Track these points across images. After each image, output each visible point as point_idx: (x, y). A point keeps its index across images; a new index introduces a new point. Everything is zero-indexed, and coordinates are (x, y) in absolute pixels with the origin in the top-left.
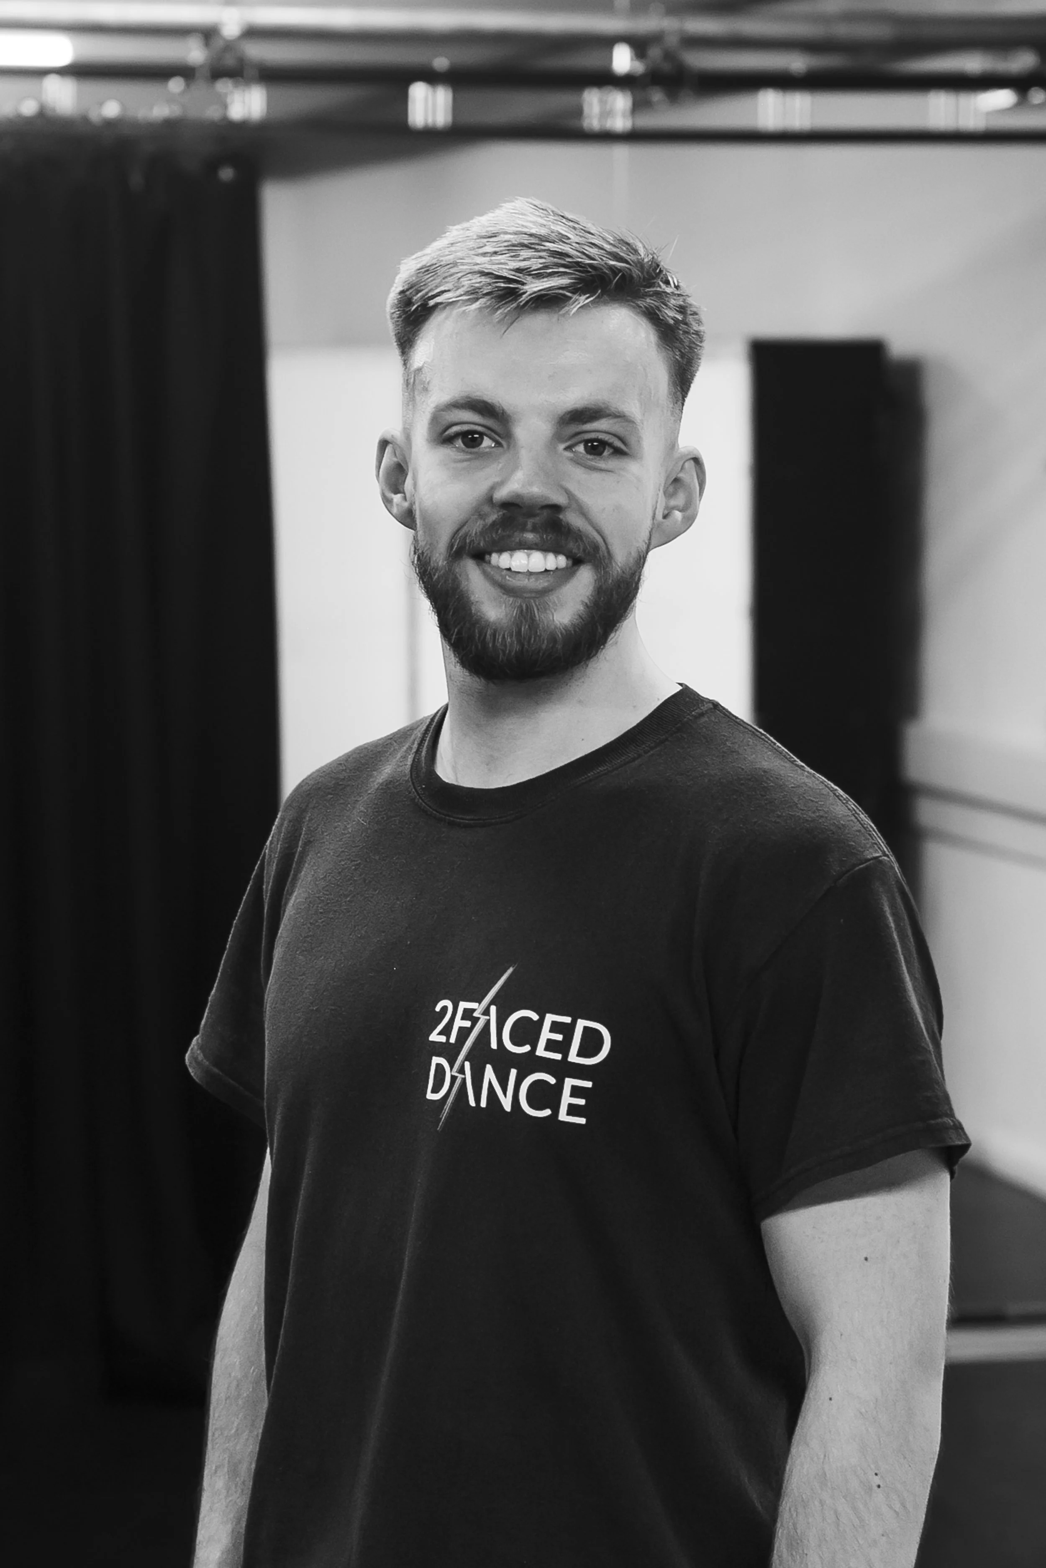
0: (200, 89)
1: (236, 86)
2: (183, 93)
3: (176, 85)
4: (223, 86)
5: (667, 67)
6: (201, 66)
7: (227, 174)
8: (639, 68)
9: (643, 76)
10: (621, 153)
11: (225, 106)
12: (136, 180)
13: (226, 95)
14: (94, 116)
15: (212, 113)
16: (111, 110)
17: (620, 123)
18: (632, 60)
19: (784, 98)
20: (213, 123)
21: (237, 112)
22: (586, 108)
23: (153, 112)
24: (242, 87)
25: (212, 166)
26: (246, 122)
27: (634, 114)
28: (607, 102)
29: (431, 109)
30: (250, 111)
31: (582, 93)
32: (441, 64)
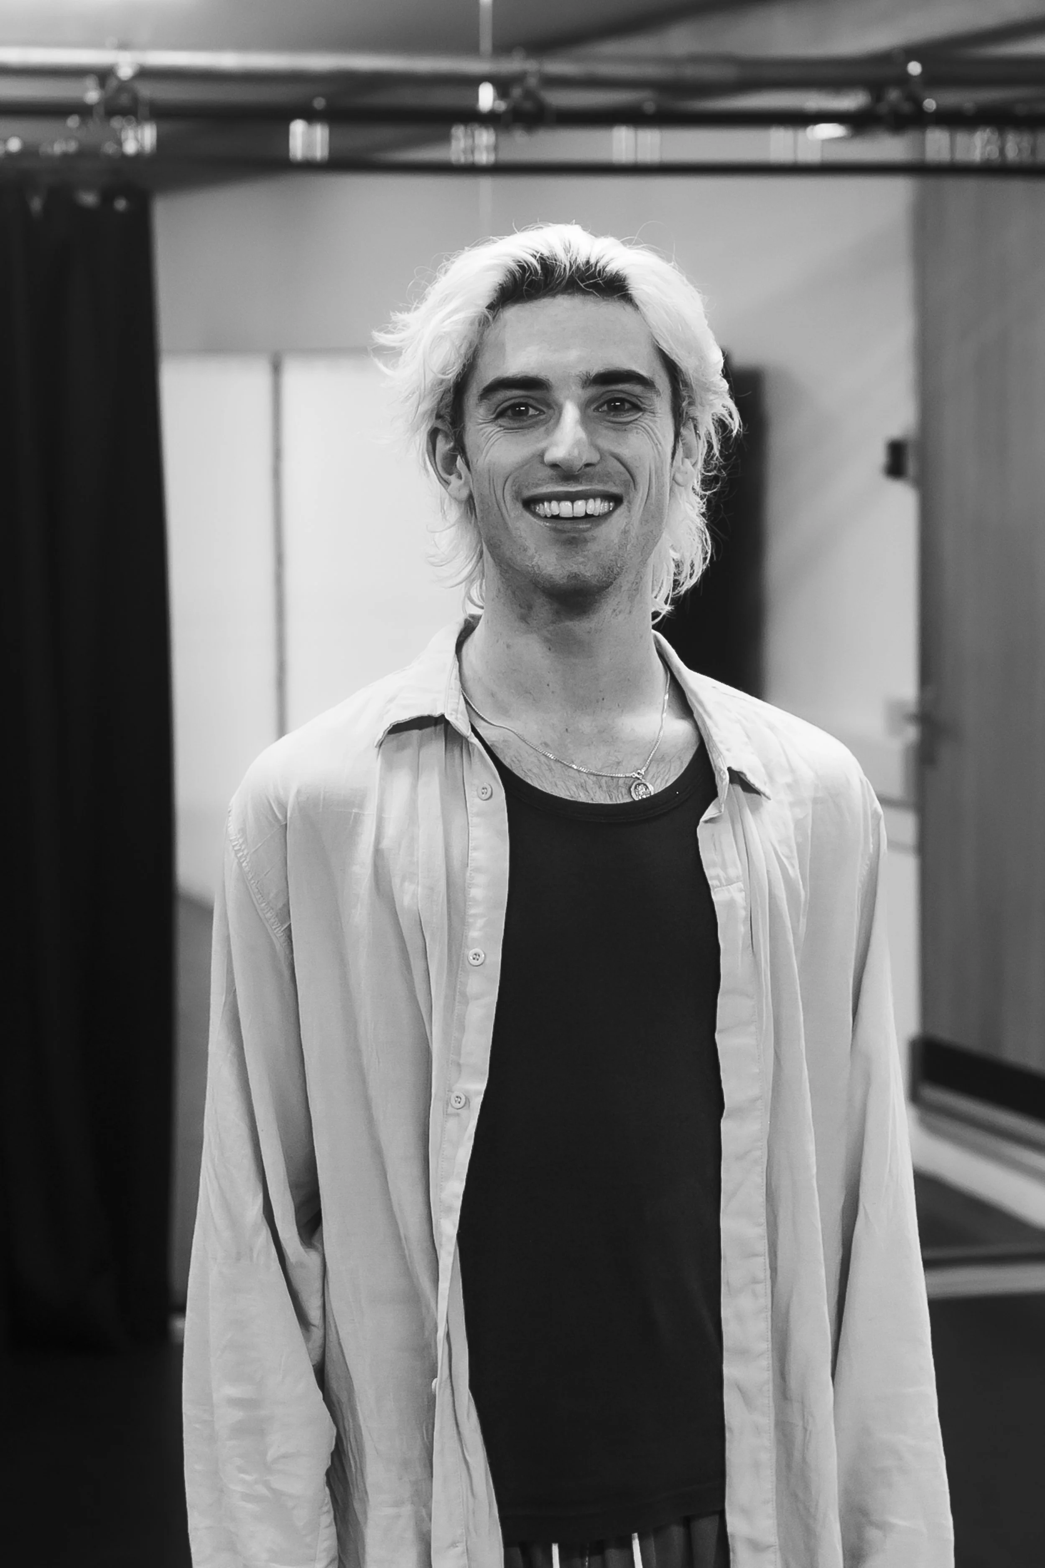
0: (95, 126)
1: (129, 123)
2: (79, 128)
3: (73, 122)
4: (116, 123)
5: (528, 105)
6: (98, 104)
7: (121, 204)
8: (502, 106)
9: (506, 113)
10: (486, 184)
11: (120, 143)
12: (36, 204)
13: (120, 130)
15: (109, 148)
16: (14, 145)
17: (484, 158)
18: (494, 100)
19: (636, 133)
20: (109, 157)
21: (130, 147)
22: (454, 143)
23: (53, 148)
24: (135, 124)
25: (107, 198)
26: (139, 157)
27: (496, 148)
28: (473, 137)
29: (309, 144)
30: (142, 146)
31: (450, 128)
32: (319, 103)
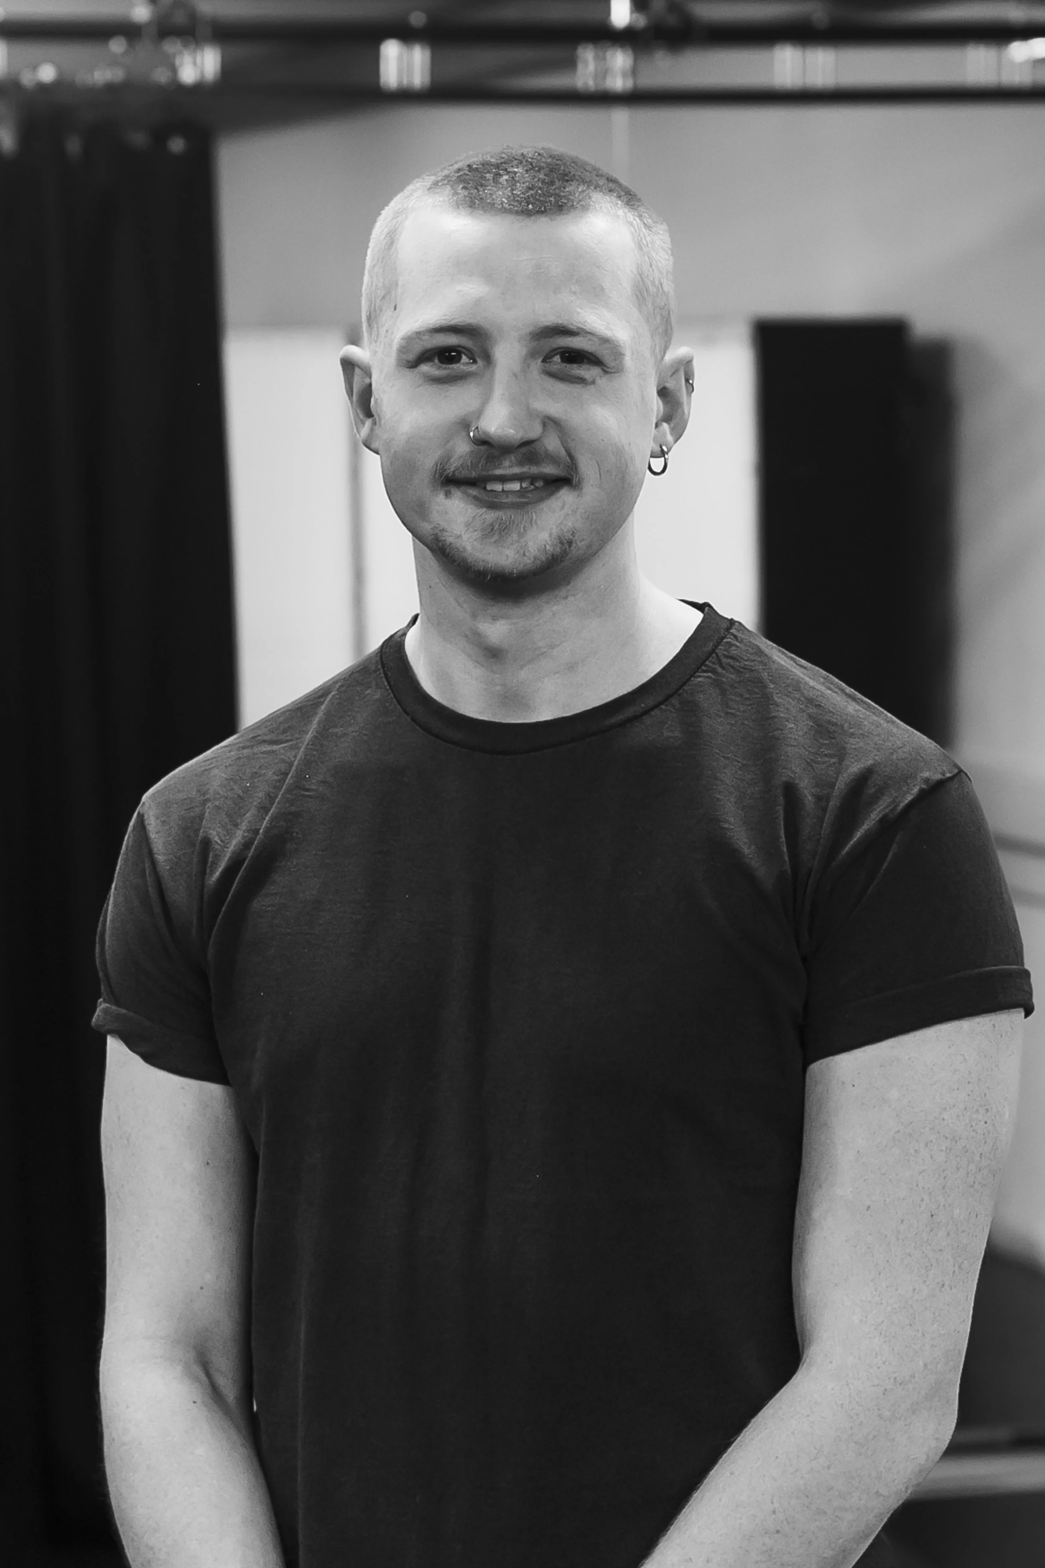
0: (144, 48)
1: (186, 45)
2: (126, 53)
3: (117, 46)
4: (171, 46)
5: (672, 20)
6: (148, 24)
7: (177, 145)
8: (641, 21)
9: (645, 30)
10: (620, 116)
11: (174, 70)
12: (74, 146)
13: (174, 56)
14: (27, 79)
15: (161, 76)
16: (47, 74)
17: (618, 83)
18: (632, 12)
19: (804, 53)
20: (160, 89)
21: (188, 74)
22: (580, 67)
23: (93, 75)
24: (193, 46)
25: (160, 136)
26: (199, 88)
27: (634, 72)
28: (604, 59)
29: (405, 67)
30: (202, 73)
31: (575, 49)
32: (417, 19)
